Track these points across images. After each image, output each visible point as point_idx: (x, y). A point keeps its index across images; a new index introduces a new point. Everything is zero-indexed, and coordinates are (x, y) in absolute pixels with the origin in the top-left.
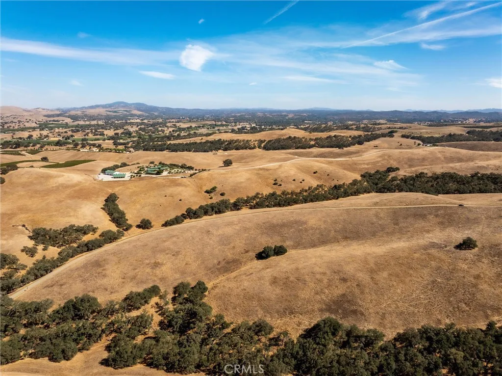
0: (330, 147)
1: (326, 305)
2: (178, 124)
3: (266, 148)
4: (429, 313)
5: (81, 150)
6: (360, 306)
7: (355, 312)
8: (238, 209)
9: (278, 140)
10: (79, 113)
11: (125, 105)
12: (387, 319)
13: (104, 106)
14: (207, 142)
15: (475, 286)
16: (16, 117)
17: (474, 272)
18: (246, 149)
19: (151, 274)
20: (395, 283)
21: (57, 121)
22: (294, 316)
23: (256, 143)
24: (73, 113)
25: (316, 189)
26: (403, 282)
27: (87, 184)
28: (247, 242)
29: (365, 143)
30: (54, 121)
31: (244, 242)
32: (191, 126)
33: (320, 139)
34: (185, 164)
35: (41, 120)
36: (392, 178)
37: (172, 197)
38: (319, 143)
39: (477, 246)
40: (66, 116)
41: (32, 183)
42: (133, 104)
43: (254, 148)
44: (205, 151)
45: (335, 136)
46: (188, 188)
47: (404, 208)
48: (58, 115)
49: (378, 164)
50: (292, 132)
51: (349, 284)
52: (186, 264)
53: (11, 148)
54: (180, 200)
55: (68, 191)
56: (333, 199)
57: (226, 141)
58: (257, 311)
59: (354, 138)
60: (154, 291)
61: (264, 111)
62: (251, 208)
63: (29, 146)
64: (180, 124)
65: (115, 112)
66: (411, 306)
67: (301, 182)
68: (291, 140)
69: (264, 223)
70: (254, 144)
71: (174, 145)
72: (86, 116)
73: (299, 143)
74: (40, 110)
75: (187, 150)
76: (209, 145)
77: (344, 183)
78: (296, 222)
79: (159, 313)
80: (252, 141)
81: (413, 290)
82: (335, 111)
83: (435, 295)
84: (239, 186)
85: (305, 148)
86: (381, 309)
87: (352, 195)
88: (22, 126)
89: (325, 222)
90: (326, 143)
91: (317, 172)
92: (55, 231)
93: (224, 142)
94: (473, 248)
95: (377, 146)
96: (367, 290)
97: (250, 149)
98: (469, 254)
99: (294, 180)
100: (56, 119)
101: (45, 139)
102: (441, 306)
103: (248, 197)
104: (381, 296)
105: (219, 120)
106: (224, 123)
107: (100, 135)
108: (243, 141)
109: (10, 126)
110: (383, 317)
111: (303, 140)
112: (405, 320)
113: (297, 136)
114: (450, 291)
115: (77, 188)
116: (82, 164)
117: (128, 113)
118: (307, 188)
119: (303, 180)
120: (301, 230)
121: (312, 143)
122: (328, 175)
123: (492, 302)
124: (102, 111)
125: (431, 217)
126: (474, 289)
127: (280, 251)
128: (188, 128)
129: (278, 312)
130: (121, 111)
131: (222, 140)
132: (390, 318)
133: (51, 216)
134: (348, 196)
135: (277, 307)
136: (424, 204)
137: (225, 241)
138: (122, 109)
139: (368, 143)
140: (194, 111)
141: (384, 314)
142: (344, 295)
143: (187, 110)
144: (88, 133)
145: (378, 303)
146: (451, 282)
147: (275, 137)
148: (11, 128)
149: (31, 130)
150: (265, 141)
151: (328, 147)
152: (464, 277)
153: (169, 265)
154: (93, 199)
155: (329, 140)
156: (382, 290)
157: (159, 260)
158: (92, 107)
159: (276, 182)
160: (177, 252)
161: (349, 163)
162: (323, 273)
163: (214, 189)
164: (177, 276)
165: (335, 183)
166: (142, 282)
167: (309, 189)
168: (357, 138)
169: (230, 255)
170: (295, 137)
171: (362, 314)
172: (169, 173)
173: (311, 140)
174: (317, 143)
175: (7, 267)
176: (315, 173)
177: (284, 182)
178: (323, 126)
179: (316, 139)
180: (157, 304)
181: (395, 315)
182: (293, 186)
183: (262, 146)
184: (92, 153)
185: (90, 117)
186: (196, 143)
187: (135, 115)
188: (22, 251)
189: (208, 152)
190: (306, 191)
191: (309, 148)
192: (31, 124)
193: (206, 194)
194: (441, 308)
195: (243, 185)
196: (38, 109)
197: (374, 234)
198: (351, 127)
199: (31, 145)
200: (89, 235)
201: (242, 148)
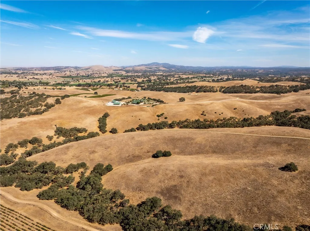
0: (271, 93)
1: (162, 190)
2: (181, 76)
3: (224, 92)
4: (225, 209)
5: (115, 89)
6: (181, 194)
7: (176, 197)
8: (172, 128)
9: (234, 87)
10: (131, 69)
11: (157, 64)
12: (194, 206)
13: (145, 65)
14: (187, 87)
15: (274, 197)
16: (100, 71)
17: (281, 188)
18: (210, 92)
19: (88, 156)
20: (214, 185)
21: (118, 73)
22: (140, 193)
23: (218, 88)
24: (128, 69)
25: (229, 120)
26: (221, 185)
27: (98, 107)
28: (152, 146)
29: (300, 91)
30: (117, 73)
31: (150, 146)
32: (188, 77)
33: (265, 87)
34: (159, 99)
35: (110, 73)
36: (292, 116)
37: (136, 117)
38: (263, 90)
39: (297, 170)
40: (124, 71)
41: (72, 105)
42: (162, 64)
43: (216, 91)
44: (184, 93)
45: (276, 86)
46: (148, 113)
47: (269, 137)
48: (120, 70)
49: (289, 106)
50: (248, 82)
51: (182, 179)
52: (110, 154)
53: (87, 87)
54: (139, 119)
55: (87, 110)
56: (239, 127)
57: (199, 86)
58: (122, 185)
59: (292, 87)
60: (83, 165)
61: (242, 68)
62: (180, 128)
63: (95, 86)
64: (183, 76)
65: (150, 68)
66: (216, 201)
67: (220, 114)
68: (242, 87)
69: (169, 137)
70: (217, 89)
71: (168, 88)
72: (133, 70)
73: (248, 90)
74: (113, 67)
75: (174, 92)
76: (188, 88)
77: (252, 117)
78: (189, 138)
79: (80, 177)
80: (216, 87)
81: (225, 192)
82: (297, 68)
83: (239, 197)
84: (178, 113)
85: (251, 93)
86: (194, 199)
87: (255, 126)
88: (100, 75)
89: (207, 140)
90: (268, 90)
91: (236, 108)
92: (67, 129)
93: (198, 87)
94: (294, 171)
95: (308, 94)
96: (192, 186)
97: (213, 92)
98: (287, 175)
99: (216, 113)
100: (118, 72)
101: (106, 83)
102: (238, 206)
103: (180, 121)
104: (198, 191)
105: (209, 73)
106: (212, 75)
107: (135, 81)
108: (210, 86)
109: (94, 76)
110: (192, 204)
111: (251, 87)
112: (206, 209)
113: (247, 85)
114: (252, 197)
115: (91, 109)
116: (107, 97)
117: (157, 69)
118: (222, 119)
119: (222, 113)
120: (188, 143)
121: (258, 89)
122: (243, 111)
123: (280, 211)
124: (143, 68)
125: (284, 145)
126: (272, 200)
127: (166, 154)
128: (186, 78)
129: (133, 188)
130: (154, 68)
131: (196, 86)
132: (196, 206)
133: (70, 122)
134: (252, 126)
135: (134, 185)
136: (286, 136)
137: (140, 144)
138: (155, 67)
139: (302, 91)
140: (197, 68)
141: (194, 202)
142: (175, 186)
143: (193, 67)
144: (129, 80)
145: (194, 195)
146: (257, 192)
147: (233, 85)
148: (95, 77)
149: (102, 78)
150: (225, 87)
151: (269, 93)
152: (270, 190)
153: (100, 153)
154: (96, 115)
155: (271, 88)
156: (202, 187)
157: (96, 150)
158: (139, 66)
159: (203, 113)
160: (108, 147)
161: (267, 104)
162: (172, 170)
163: (162, 114)
164: (101, 160)
165: (246, 117)
166: (81, 160)
167: (224, 119)
168: (294, 87)
169: (137, 153)
170: (245, 86)
171: (180, 200)
172: (144, 104)
173: (257, 87)
174: (261, 90)
175: (37, 144)
176: (234, 109)
177: (208, 114)
178: (275, 78)
179: (261, 87)
180: (82, 172)
181: (201, 205)
182: (213, 117)
183: (222, 90)
184: (119, 91)
185: (136, 71)
186: (180, 87)
187: (161, 70)
188: (47, 137)
189: (186, 93)
190: (221, 120)
191: (255, 93)
192: (105, 75)
193: (157, 117)
194: (238, 207)
195: (181, 113)
196: (111, 67)
197: (233, 152)
198: (296, 79)
199: (96, 85)
200: (83, 133)
201: (208, 92)
